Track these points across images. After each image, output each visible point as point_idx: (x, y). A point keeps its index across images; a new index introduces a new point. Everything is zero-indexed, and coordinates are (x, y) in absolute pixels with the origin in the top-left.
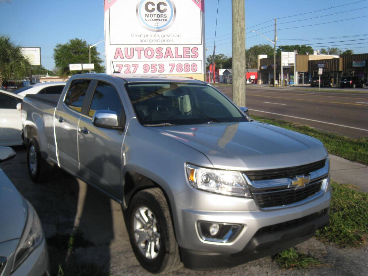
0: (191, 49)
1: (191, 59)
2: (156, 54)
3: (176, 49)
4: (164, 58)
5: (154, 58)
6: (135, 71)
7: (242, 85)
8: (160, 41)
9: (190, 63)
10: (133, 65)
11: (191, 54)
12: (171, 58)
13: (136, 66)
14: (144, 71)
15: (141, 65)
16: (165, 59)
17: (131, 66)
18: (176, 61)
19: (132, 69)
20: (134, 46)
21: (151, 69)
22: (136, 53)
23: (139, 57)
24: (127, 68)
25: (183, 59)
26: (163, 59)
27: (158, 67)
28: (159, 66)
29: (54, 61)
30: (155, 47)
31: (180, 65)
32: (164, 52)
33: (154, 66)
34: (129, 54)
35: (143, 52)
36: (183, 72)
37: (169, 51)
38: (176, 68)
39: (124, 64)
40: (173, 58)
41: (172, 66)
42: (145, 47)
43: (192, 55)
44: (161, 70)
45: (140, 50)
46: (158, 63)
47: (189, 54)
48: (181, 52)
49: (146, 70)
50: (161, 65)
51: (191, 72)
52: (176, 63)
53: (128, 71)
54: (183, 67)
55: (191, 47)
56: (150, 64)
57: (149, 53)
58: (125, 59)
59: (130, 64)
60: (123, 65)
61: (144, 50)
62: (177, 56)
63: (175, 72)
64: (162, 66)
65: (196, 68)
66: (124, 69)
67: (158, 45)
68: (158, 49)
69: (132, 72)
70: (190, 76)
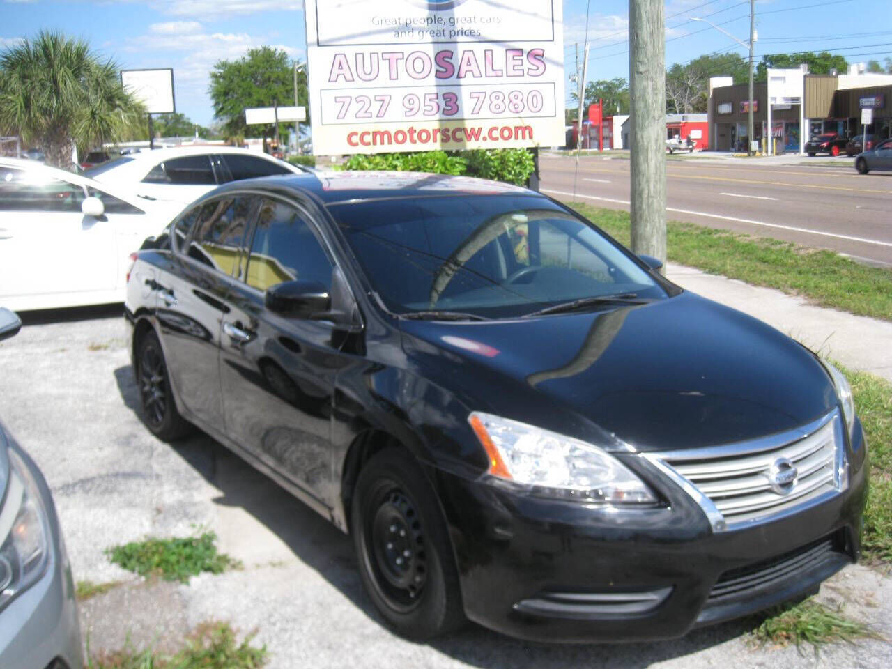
0: (525, 54)
1: (527, 79)
2: (435, 67)
3: (489, 55)
4: (458, 77)
5: (431, 79)
6: (381, 113)
7: (657, 140)
8: (447, 33)
9: (525, 90)
10: (377, 98)
11: (526, 66)
12: (474, 77)
13: (385, 101)
14: (405, 112)
15: (398, 95)
16: (461, 81)
17: (372, 99)
18: (489, 86)
20: (379, 49)
21: (425, 105)
23: (393, 76)
24: (362, 104)
25: (505, 79)
26: (453, 80)
27: (441, 102)
28: (444, 99)
29: (213, 102)
30: (432, 51)
31: (497, 96)
32: (456, 61)
33: (431, 99)
34: (368, 70)
35: (401, 63)
36: (507, 113)
37: (469, 60)
38: (487, 102)
39: (354, 93)
40: (481, 77)
41: (478, 97)
42: (408, 50)
43: (529, 69)
44: (449, 108)
45: (393, 58)
46: (441, 91)
47: (522, 65)
48: (499, 63)
49: (412, 109)
50: (451, 96)
51: (527, 113)
52: (489, 90)
53: (366, 112)
54: (507, 101)
55: (527, 47)
56: (420, 93)
57: (419, 66)
58: (358, 82)
59: (371, 94)
60: (351, 97)
61: (405, 57)
62: (492, 72)
63: (485, 112)
64: (451, 99)
65: (540, 103)
66: (355, 107)
67: (440, 45)
68: (441, 56)
69: (375, 114)
70: (526, 123)
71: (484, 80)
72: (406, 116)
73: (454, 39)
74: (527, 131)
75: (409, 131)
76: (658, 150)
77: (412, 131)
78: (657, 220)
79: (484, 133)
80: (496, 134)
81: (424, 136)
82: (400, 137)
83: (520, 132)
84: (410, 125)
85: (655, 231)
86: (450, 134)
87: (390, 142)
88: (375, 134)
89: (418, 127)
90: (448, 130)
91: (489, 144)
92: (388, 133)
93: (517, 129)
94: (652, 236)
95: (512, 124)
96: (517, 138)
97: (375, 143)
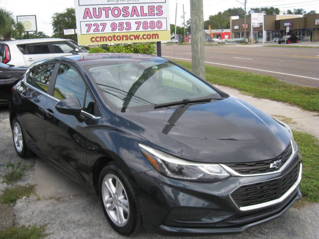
0: (155, 8)
1: (156, 16)
2: (122, 13)
3: (142, 8)
4: (131, 16)
5: (121, 17)
6: (103, 30)
8: (126, 0)
9: (156, 21)
10: (101, 24)
11: (156, 12)
12: (137, 16)
13: (104, 25)
14: (112, 29)
15: (109, 24)
16: (132, 18)
17: (100, 25)
18: (142, 19)
19: (101, 28)
20: (102, 7)
21: (119, 27)
22: (103, 12)
23: (107, 16)
24: (95, 27)
25: (148, 17)
26: (129, 17)
27: (125, 25)
30: (121, 7)
31: (145, 23)
32: (130, 10)
33: (121, 24)
34: (97, 14)
35: (110, 12)
36: (149, 29)
37: (135, 10)
38: (142, 25)
39: (93, 23)
40: (139, 16)
41: (138, 23)
42: (112, 7)
43: (157, 13)
44: (128, 28)
45: (107, 10)
46: (125, 21)
47: (154, 12)
48: (146, 11)
49: (114, 28)
51: (156, 29)
52: (142, 21)
53: (97, 29)
54: (149, 25)
55: (156, 5)
56: (117, 22)
57: (116, 12)
58: (94, 19)
59: (99, 23)
60: (91, 24)
61: (111, 9)
62: (143, 14)
63: (141, 29)
64: (128, 24)
65: (161, 25)
66: (93, 28)
67: (124, 4)
68: (125, 8)
69: (100, 31)
70: (155, 33)
71: (140, 17)
72: (112, 31)
73: (129, 2)
74: (156, 36)
75: (113, 36)
76: (201, 41)
77: (114, 36)
79: (141, 37)
80: (145, 37)
81: (119, 38)
82: (110, 39)
83: (154, 36)
84: (114, 34)
86: (128, 37)
87: (106, 41)
88: (101, 37)
89: (116, 35)
90: (128, 36)
91: (143, 41)
92: (105, 37)
93: (153, 35)
95: (151, 33)
96: (153, 38)
97: (101, 41)
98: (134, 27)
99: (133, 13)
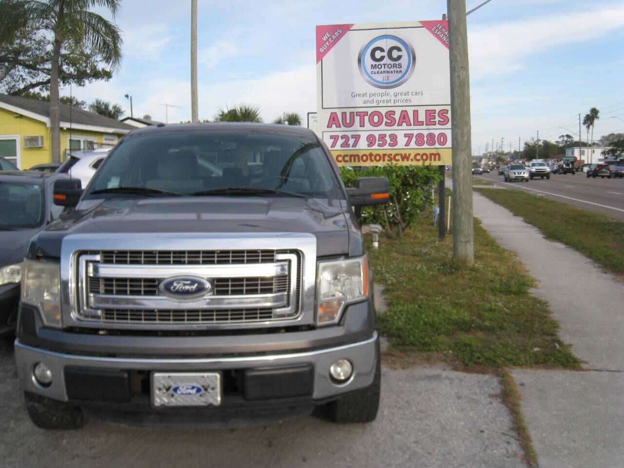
0: (437, 112)
1: (438, 126)
2: (385, 120)
3: (416, 113)
4: (398, 125)
5: (383, 126)
6: (355, 145)
8: (392, 101)
9: (437, 133)
10: (353, 137)
11: (437, 119)
13: (357, 138)
14: (368, 144)
15: (364, 136)
16: (399, 128)
17: (350, 137)
18: (415, 131)
19: (352, 141)
20: (355, 110)
21: (379, 141)
22: (357, 119)
23: (362, 124)
24: (344, 140)
25: (424, 127)
26: (395, 127)
27: (388, 139)
28: (390, 137)
30: (383, 111)
31: (420, 137)
32: (397, 117)
33: (382, 137)
34: (348, 121)
35: (366, 118)
36: (425, 146)
37: (404, 116)
38: (414, 139)
39: (340, 134)
40: (411, 125)
41: (409, 136)
42: (370, 111)
43: (439, 121)
44: (392, 142)
45: (362, 115)
46: (388, 133)
47: (435, 119)
48: (422, 117)
49: (371, 143)
50: (394, 136)
51: (437, 145)
52: (415, 133)
53: (347, 144)
54: (425, 139)
55: (438, 109)
56: (376, 134)
57: (376, 119)
58: (343, 128)
59: (349, 134)
60: (339, 136)
61: (369, 114)
62: (417, 123)
63: (413, 144)
64: (394, 138)
65: (445, 139)
66: (340, 141)
67: (388, 108)
68: (389, 114)
69: (351, 146)
70: (435, 152)
71: (413, 127)
72: (368, 146)
73: (396, 104)
74: (437, 156)
75: (369, 155)
77: (371, 155)
78: (464, 206)
79: (412, 157)
80: (418, 157)
81: (378, 158)
82: (365, 158)
83: (433, 157)
84: (370, 151)
85: (463, 212)
86: (392, 157)
87: (359, 161)
88: (351, 156)
89: (374, 153)
90: (391, 155)
91: (415, 163)
92: (358, 156)
93: (431, 154)
94: (462, 214)
95: (428, 152)
96: (431, 160)
97: (351, 161)
98: (402, 141)
99: (402, 120)
